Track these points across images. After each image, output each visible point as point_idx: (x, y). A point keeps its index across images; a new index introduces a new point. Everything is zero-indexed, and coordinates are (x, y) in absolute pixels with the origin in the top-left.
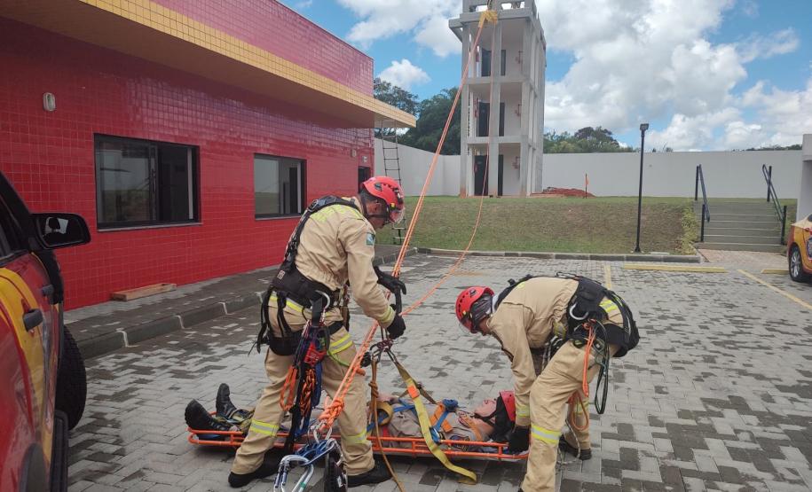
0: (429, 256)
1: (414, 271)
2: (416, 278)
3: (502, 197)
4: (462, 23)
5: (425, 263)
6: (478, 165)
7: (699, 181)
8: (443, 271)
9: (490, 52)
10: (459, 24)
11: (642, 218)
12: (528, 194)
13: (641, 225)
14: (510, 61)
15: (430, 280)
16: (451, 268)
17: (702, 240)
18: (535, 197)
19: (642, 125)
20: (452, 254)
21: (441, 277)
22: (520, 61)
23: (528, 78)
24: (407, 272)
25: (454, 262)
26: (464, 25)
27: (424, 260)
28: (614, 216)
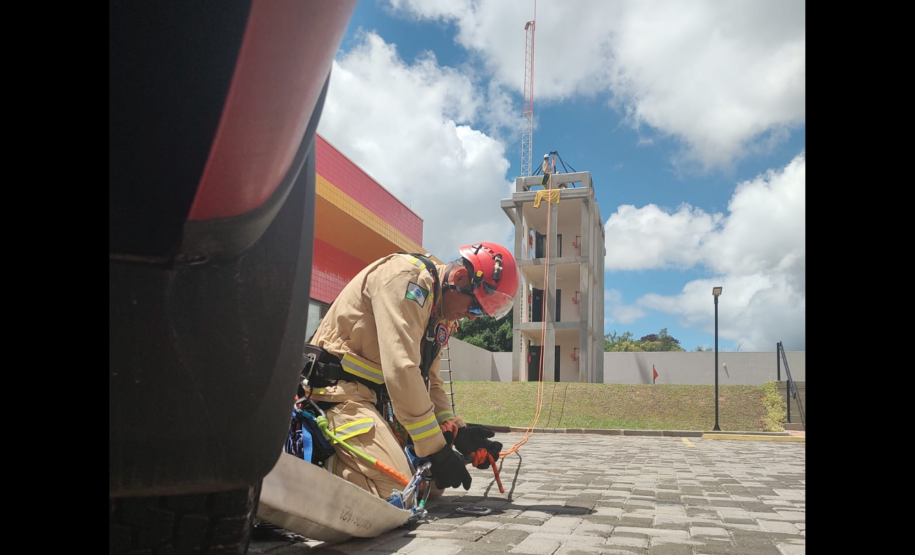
4: (515, 202)
6: (532, 357)
7: (781, 360)
9: (545, 236)
10: (512, 204)
11: (720, 399)
13: (719, 406)
14: (567, 246)
17: (789, 421)
19: (715, 288)
22: (577, 246)
23: (586, 260)
26: (518, 205)
28: (688, 398)
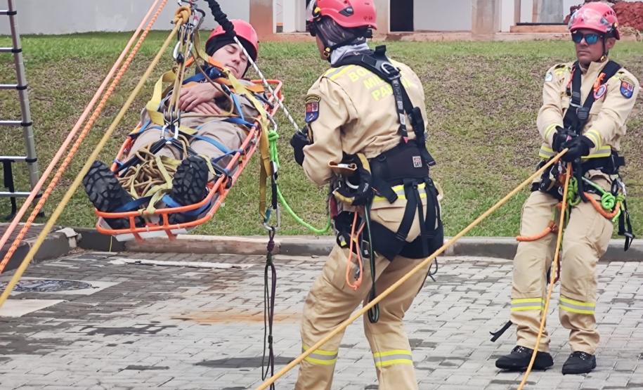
0: (120, 261)
1: (58, 312)
2: (60, 334)
3: (407, 37)
5: (102, 285)
8: (161, 312)
12: (506, 20)
15: (111, 339)
16: (195, 299)
18: (529, 35)
20: (207, 251)
21: (151, 330)
24: (29, 317)
25: (211, 281)
27: (98, 274)
